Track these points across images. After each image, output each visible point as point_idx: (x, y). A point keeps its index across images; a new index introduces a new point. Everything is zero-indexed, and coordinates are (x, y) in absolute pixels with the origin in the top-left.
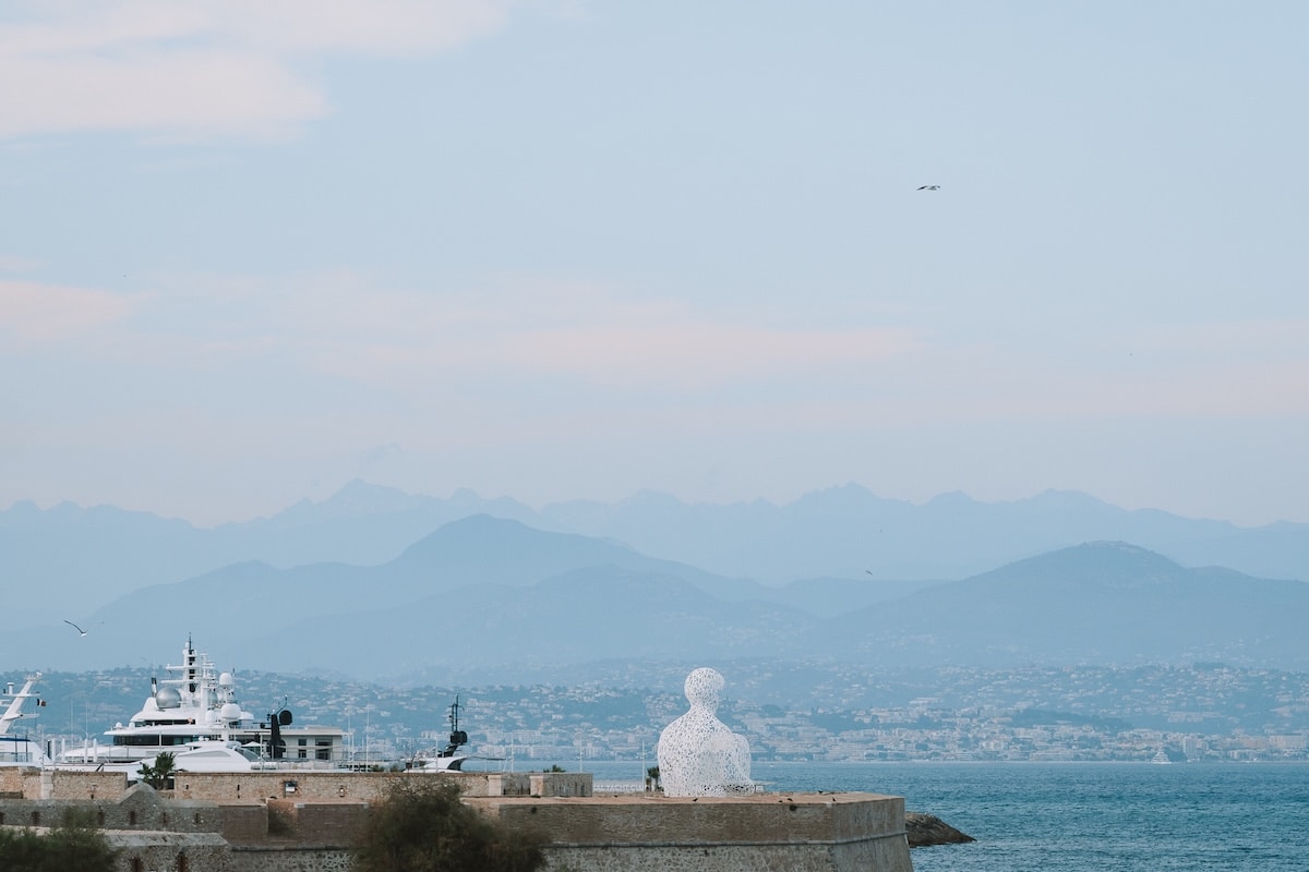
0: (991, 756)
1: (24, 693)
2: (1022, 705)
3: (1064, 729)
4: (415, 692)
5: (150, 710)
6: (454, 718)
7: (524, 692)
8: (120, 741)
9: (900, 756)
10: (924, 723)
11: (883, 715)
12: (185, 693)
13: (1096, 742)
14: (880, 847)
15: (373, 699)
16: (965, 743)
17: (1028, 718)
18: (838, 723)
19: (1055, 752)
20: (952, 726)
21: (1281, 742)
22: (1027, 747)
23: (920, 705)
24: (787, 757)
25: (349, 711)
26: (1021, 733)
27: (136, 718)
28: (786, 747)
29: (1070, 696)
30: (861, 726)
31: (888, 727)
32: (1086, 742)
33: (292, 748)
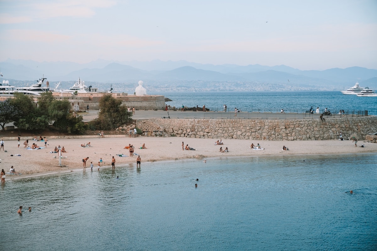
0: (175, 91)
1: (59, 84)
2: (178, 85)
3: (183, 88)
4: (106, 84)
5: (74, 86)
6: (111, 87)
7: (119, 84)
8: (71, 89)
9: (164, 91)
10: (167, 87)
11: (162, 86)
12: (79, 84)
13: (186, 89)
14: (162, 101)
15: (101, 84)
16: (171, 89)
17: (179, 86)
18: (157, 87)
19: (182, 91)
20: (170, 88)
21: (208, 89)
22: (179, 90)
23: (166, 85)
24: (151, 91)
25: (98, 86)
26: (178, 88)
27: (73, 87)
28: (150, 90)
29: (184, 84)
30: (159, 87)
31: (162, 88)
32: (185, 89)
33: (92, 90)
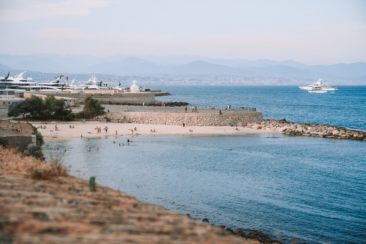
0: (187, 84)
1: (74, 80)
2: (191, 78)
3: (195, 81)
4: (124, 76)
5: (89, 81)
6: (119, 82)
7: (136, 77)
8: (86, 84)
9: (177, 84)
10: (180, 80)
11: (176, 79)
12: (93, 79)
13: (199, 82)
15: (120, 77)
16: (184, 83)
17: (191, 80)
18: (171, 80)
19: (194, 84)
20: (183, 81)
21: (218, 83)
22: (191, 83)
23: (180, 78)
24: (165, 84)
25: (117, 79)
26: (191, 81)
28: (165, 83)
29: (196, 77)
30: (173, 81)
31: (176, 81)
32: (197, 83)
